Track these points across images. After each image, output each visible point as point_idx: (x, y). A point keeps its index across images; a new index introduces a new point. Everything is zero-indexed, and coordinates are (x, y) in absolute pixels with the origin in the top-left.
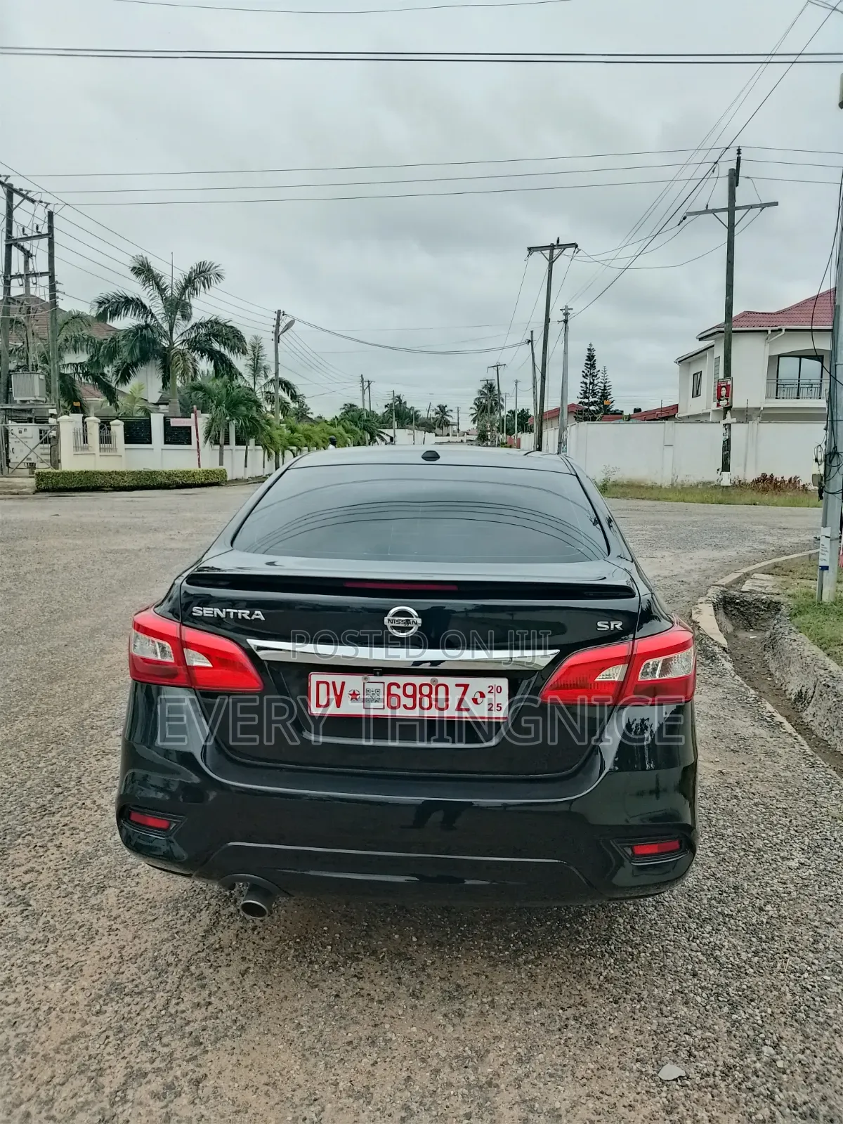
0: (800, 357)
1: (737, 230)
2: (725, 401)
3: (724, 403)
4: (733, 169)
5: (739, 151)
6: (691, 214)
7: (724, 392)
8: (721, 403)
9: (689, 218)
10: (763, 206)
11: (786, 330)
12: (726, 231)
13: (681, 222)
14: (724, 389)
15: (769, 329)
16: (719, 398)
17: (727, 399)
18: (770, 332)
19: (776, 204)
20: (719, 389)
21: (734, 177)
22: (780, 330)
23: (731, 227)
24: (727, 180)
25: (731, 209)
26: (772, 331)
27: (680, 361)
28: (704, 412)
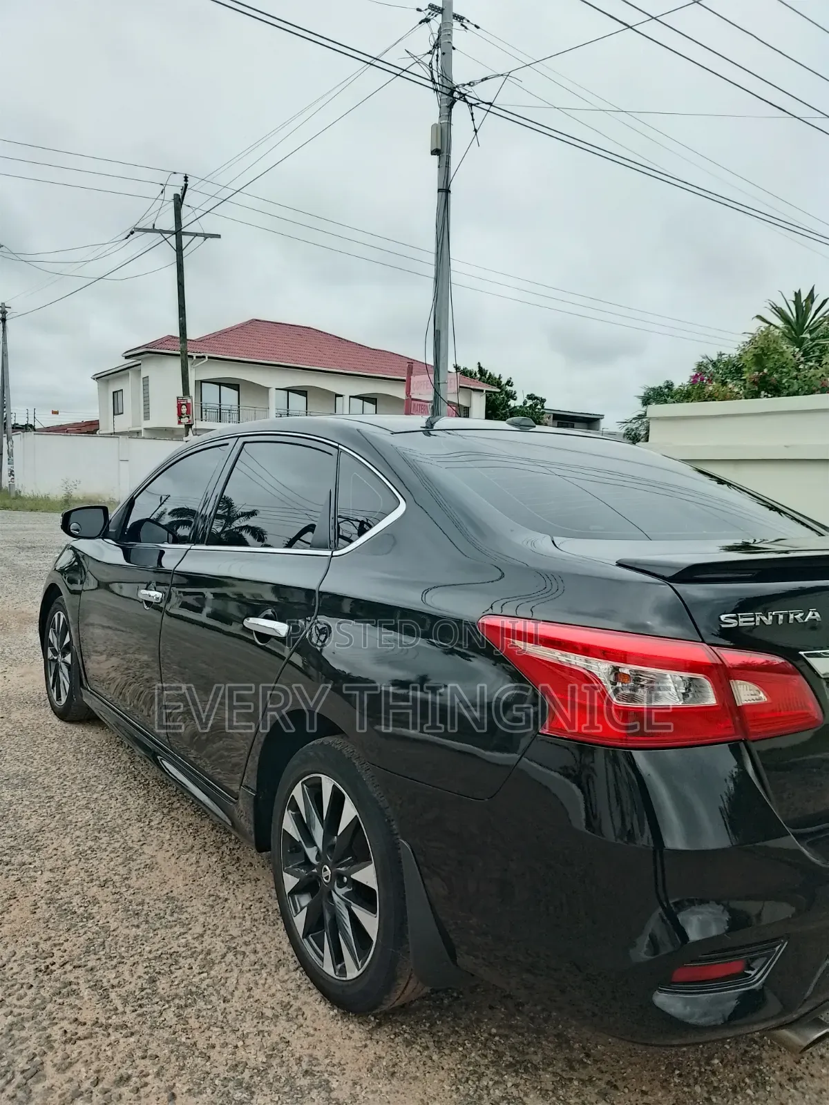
0: (220, 384)
1: (185, 253)
2: (187, 418)
3: (185, 420)
4: (178, 195)
5: (186, 178)
6: (139, 230)
7: (184, 410)
8: (182, 420)
9: (136, 234)
10: (206, 236)
11: (209, 358)
12: (175, 253)
13: (128, 236)
14: (184, 407)
15: (195, 355)
16: (180, 415)
17: (189, 417)
18: (195, 358)
19: (219, 236)
20: (179, 407)
21: (179, 201)
22: (204, 357)
23: (179, 250)
24: (172, 204)
25: (178, 233)
26: (197, 357)
27: (98, 378)
28: (131, 430)
